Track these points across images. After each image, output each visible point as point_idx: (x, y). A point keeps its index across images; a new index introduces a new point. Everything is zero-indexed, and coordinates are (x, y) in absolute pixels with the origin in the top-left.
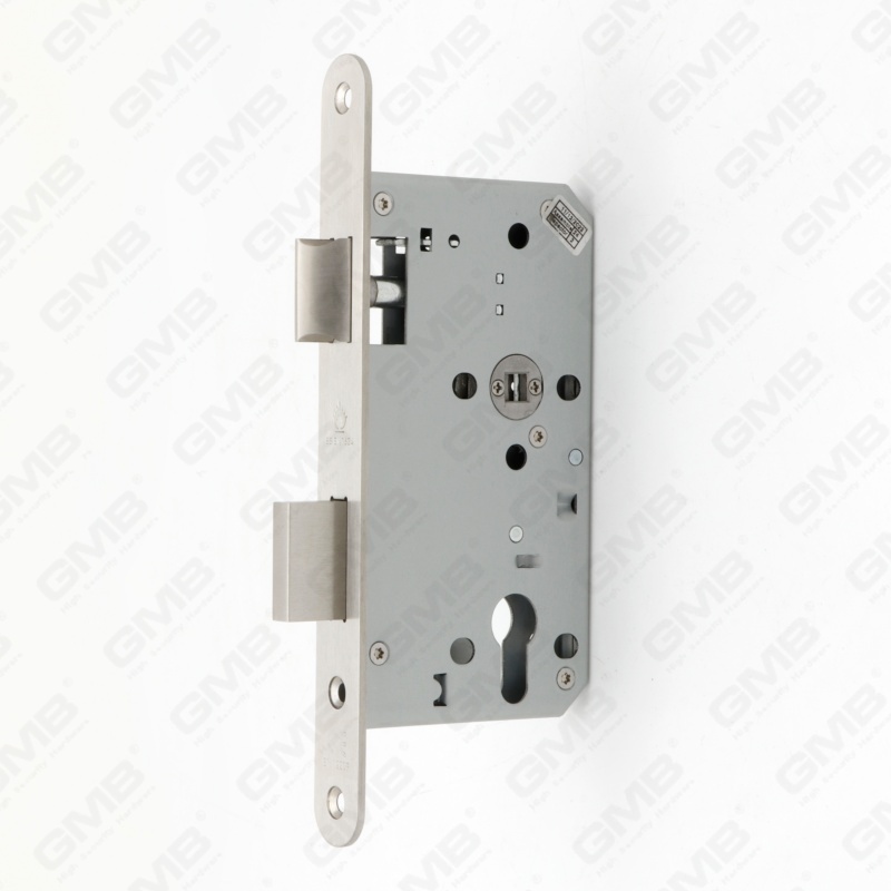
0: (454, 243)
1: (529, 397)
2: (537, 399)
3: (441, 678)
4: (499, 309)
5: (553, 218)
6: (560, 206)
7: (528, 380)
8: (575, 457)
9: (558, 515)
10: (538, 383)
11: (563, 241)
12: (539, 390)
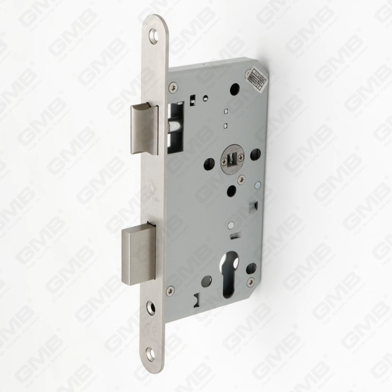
0: (206, 99)
1: (238, 162)
2: (242, 163)
3: (197, 295)
4: (226, 125)
5: (251, 78)
6: (254, 72)
7: (238, 155)
8: (258, 185)
9: (249, 212)
10: (242, 156)
11: (255, 87)
12: (242, 159)
